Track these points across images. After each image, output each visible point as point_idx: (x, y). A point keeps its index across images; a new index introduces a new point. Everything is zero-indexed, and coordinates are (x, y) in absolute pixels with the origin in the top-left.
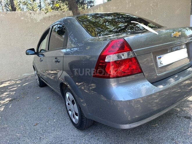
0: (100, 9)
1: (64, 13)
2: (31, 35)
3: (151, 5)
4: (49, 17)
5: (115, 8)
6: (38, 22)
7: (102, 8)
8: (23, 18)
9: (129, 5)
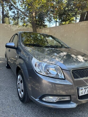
0: (48, 30)
1: (29, 29)
2: (8, 37)
3: (73, 33)
4: (20, 29)
5: (55, 31)
6: (14, 31)
7: (49, 30)
8: (6, 28)
9: (62, 30)
